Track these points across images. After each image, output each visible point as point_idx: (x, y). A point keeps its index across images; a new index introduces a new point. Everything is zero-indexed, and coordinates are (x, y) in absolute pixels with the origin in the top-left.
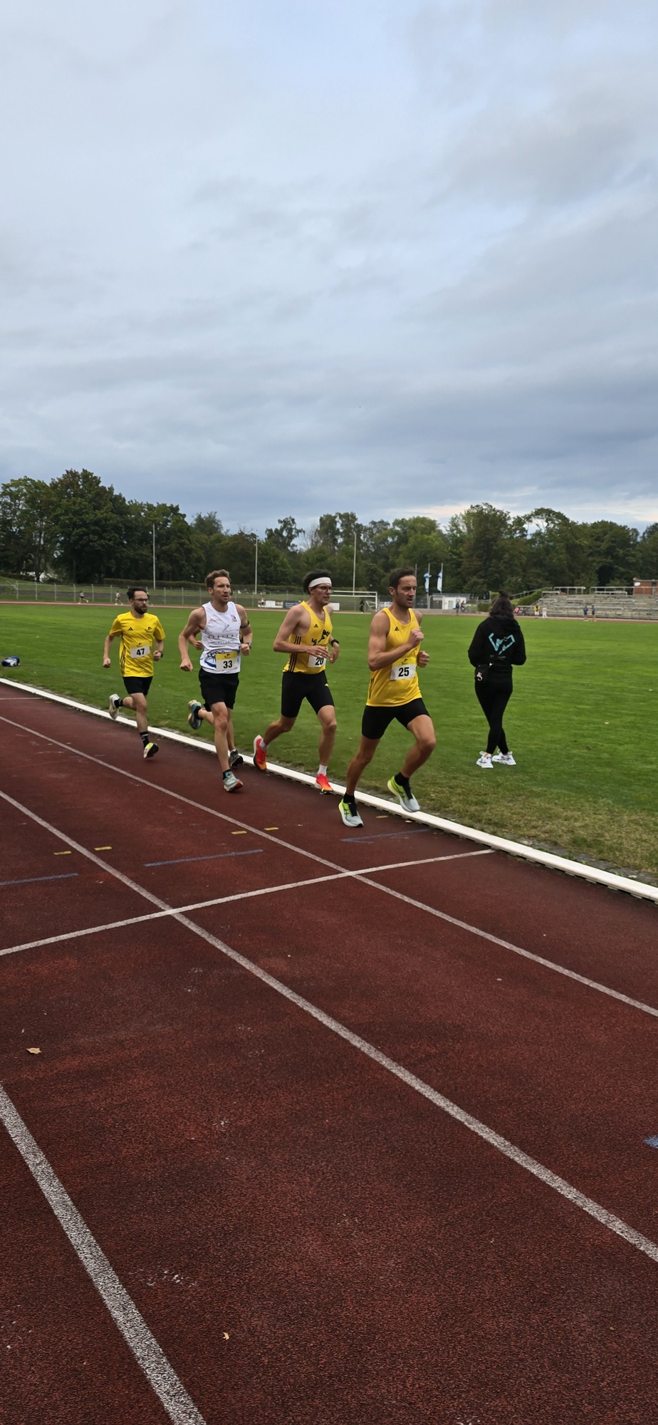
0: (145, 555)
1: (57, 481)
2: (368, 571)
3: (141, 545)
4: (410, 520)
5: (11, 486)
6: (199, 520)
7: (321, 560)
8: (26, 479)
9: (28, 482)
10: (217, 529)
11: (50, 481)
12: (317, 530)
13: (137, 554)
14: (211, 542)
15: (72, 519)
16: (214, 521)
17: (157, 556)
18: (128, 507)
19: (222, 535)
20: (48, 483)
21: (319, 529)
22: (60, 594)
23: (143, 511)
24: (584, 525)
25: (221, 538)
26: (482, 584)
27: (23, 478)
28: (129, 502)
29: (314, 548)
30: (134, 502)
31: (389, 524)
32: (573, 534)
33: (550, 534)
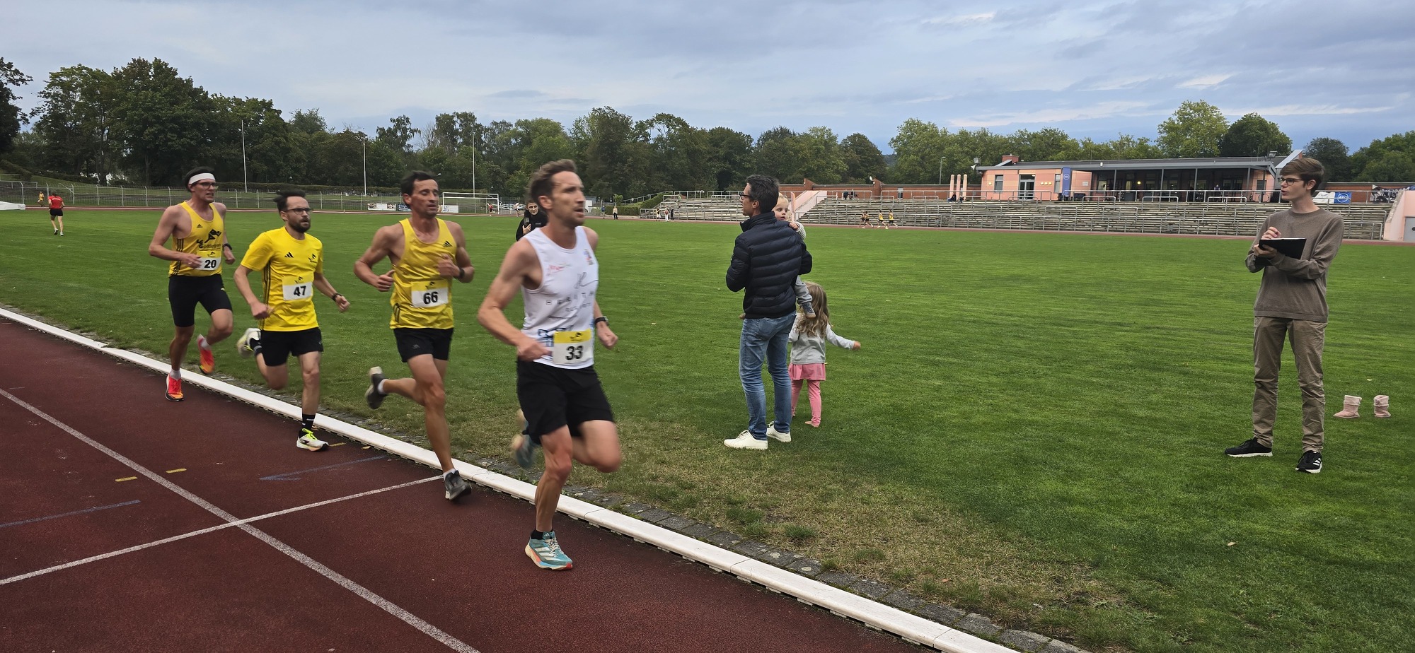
0: (234, 155)
1: (122, 71)
2: (490, 172)
3: (229, 143)
4: (533, 122)
5: (62, 75)
6: (299, 116)
7: (441, 160)
8: (81, 68)
9: (84, 71)
10: (320, 126)
11: (112, 71)
12: (434, 129)
13: (224, 153)
14: (312, 141)
15: (143, 115)
16: (316, 119)
17: (249, 156)
18: (211, 101)
19: (326, 134)
20: (109, 72)
21: (436, 129)
22: (127, 198)
23: (230, 106)
24: (703, 131)
25: (324, 136)
26: (607, 187)
27: (77, 67)
28: (212, 96)
29: (430, 149)
30: (219, 96)
31: (511, 125)
32: (693, 140)
33: (672, 139)
